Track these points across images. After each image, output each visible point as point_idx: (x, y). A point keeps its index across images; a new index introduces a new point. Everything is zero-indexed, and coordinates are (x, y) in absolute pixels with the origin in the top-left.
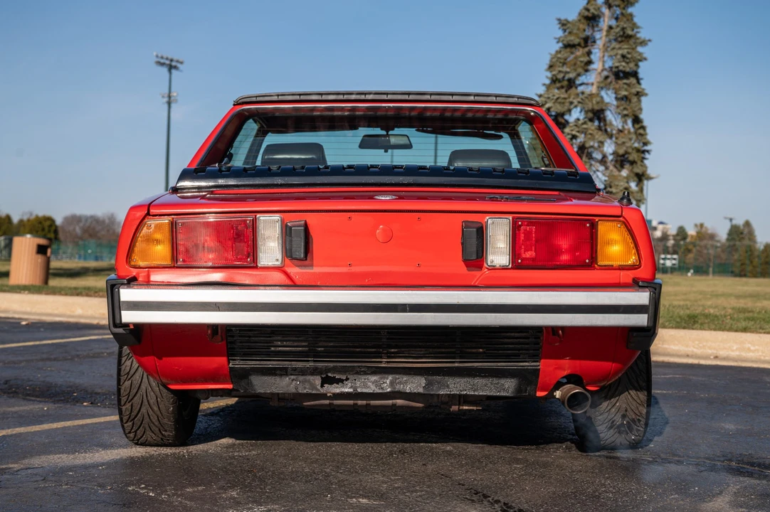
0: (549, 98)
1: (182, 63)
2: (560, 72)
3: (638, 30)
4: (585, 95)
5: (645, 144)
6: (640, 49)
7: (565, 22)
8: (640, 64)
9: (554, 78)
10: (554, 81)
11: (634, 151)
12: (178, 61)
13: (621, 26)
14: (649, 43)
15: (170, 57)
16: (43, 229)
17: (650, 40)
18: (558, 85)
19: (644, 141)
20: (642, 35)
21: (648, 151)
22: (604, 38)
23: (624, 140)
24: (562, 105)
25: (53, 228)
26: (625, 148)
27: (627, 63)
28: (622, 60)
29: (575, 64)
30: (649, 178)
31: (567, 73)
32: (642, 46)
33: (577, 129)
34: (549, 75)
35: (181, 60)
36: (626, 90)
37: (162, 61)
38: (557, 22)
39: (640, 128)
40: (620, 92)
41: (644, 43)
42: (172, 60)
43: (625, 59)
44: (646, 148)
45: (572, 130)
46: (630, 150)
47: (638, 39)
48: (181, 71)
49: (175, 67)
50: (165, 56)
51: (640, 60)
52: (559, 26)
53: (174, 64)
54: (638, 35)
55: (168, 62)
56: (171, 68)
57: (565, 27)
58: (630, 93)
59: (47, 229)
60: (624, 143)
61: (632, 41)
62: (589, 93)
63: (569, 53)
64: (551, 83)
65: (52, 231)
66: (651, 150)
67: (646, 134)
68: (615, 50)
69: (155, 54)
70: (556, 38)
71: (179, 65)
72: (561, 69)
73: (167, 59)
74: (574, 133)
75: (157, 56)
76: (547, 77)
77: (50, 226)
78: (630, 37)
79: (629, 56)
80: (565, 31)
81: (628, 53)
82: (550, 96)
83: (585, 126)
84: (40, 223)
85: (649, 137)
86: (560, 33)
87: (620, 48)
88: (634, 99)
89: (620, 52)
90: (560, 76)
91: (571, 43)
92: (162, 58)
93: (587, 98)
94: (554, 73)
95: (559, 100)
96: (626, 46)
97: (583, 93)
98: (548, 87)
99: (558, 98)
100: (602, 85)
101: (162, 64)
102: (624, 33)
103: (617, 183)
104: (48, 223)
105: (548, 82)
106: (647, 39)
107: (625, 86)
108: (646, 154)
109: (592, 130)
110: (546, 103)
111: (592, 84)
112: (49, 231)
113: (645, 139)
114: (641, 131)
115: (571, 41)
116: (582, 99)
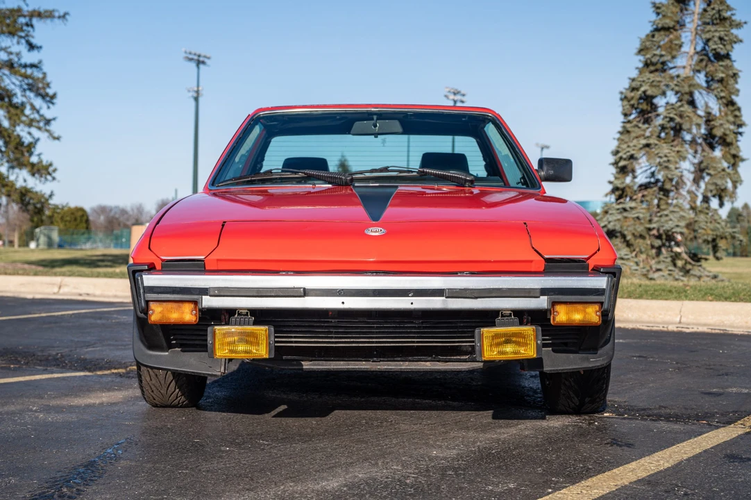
0: (644, 81)
1: (209, 58)
2: (655, 55)
3: (734, 12)
4: (681, 78)
5: (740, 126)
6: (734, 31)
7: (660, 5)
8: (735, 46)
9: (649, 62)
10: (647, 64)
11: (732, 133)
12: (205, 57)
13: (717, 9)
14: (745, 26)
15: (198, 53)
16: (75, 219)
17: (745, 23)
18: (652, 68)
19: (739, 123)
20: (737, 18)
21: (741, 134)
22: (696, 21)
23: (721, 122)
24: (657, 88)
25: (85, 218)
26: (722, 130)
27: (724, 45)
28: (719, 42)
29: (670, 47)
30: (743, 160)
31: (661, 56)
32: (737, 28)
33: (675, 112)
34: (642, 58)
35: (208, 55)
36: (723, 72)
37: (191, 56)
38: (651, 5)
39: (735, 110)
40: (717, 74)
41: (739, 25)
42: (199, 56)
43: (723, 42)
44: (740, 130)
45: (669, 113)
46: (728, 132)
47: (733, 21)
48: (209, 66)
49: (203, 63)
50: (193, 52)
51: (735, 42)
52: (653, 9)
53: (201, 59)
54: (734, 18)
55: (196, 57)
56: (199, 63)
57: (658, 11)
58: (727, 75)
59: (79, 219)
60: (721, 125)
61: (727, 23)
62: (685, 76)
63: (664, 36)
64: (644, 66)
65: (84, 221)
66: (744, 133)
67: (741, 116)
68: (711, 33)
69: (183, 49)
70: (650, 22)
71: (206, 60)
72: (655, 52)
73: (195, 54)
74: (672, 115)
75: (186, 52)
76: (640, 61)
77: (83, 216)
78: (725, 19)
79: (726, 38)
80: (658, 14)
81: (726, 35)
82: (645, 79)
83: (682, 109)
84: (73, 214)
85: (744, 118)
86: (653, 17)
87: (716, 31)
88: (731, 81)
89: (717, 34)
90: (654, 60)
91: (666, 26)
92: (190, 53)
93: (683, 80)
94: (648, 56)
95: (654, 83)
96: (722, 29)
97: (678, 76)
98: (641, 71)
99: (653, 81)
100: (698, 68)
101: (191, 60)
102: (720, 15)
103: (714, 165)
104: (80, 213)
105: (641, 65)
106: (743, 21)
107: (722, 68)
108: (739, 136)
109: (689, 113)
110: (641, 86)
111: (684, 67)
112: (81, 221)
113: (741, 120)
114: (737, 113)
115: (666, 23)
116: (678, 82)
